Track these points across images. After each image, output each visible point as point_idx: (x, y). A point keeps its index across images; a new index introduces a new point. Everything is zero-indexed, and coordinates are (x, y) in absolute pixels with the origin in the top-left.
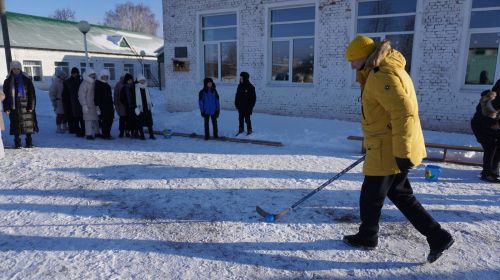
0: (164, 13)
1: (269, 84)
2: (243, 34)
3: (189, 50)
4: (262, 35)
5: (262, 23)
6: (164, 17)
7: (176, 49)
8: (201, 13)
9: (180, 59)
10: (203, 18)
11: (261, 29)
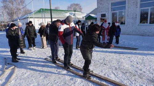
0: (97, 3)
1: (138, 25)
2: (128, 8)
3: (106, 15)
4: (137, 7)
5: (137, 3)
6: (97, 5)
7: (101, 15)
8: (111, 2)
9: (103, 18)
10: (112, 4)
11: (137, 5)
